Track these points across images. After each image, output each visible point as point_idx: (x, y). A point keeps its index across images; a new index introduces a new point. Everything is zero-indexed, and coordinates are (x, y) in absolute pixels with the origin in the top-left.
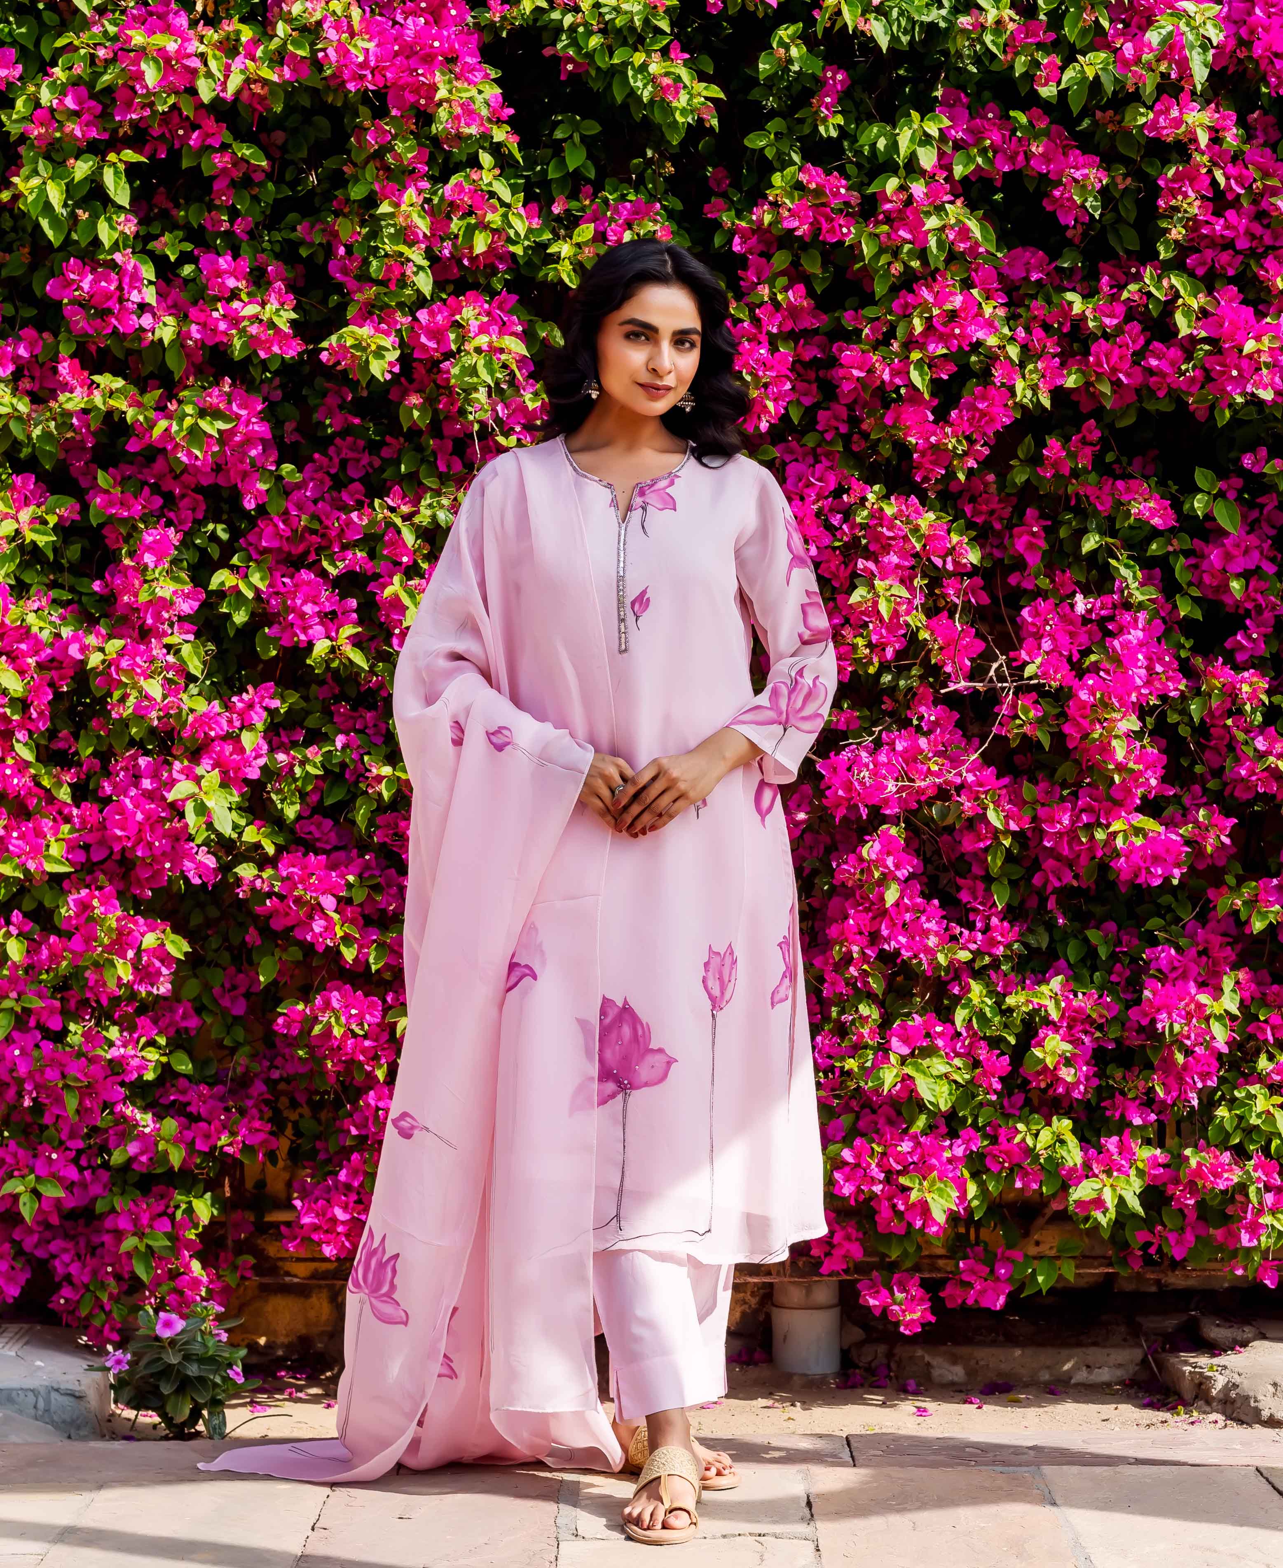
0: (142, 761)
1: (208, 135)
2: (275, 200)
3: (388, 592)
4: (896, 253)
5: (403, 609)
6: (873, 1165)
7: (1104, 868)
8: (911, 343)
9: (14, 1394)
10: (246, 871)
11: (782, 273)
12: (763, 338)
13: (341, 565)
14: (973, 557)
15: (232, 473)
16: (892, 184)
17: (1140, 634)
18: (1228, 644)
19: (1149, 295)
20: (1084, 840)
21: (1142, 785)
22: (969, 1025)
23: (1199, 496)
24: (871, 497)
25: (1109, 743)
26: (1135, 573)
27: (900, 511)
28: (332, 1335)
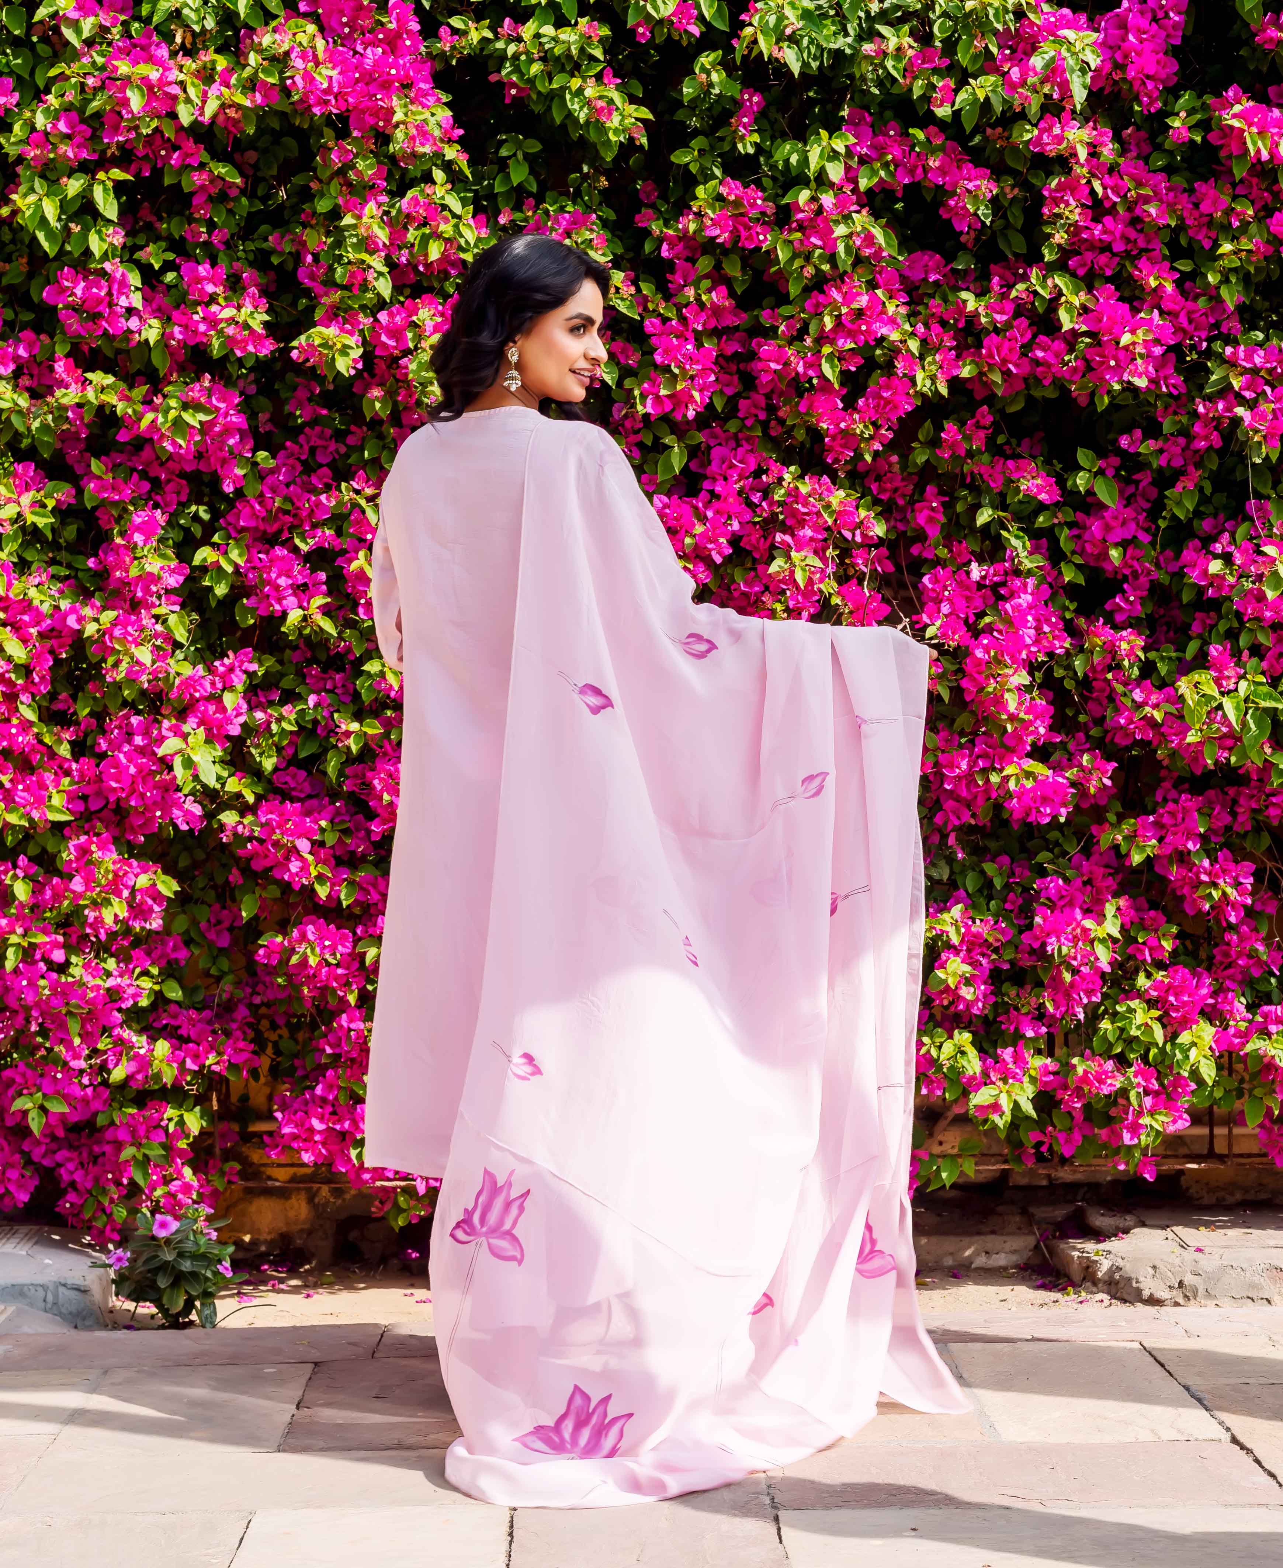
0: (135, 720)
1: (188, 155)
2: (249, 213)
3: (354, 566)
4: (808, 258)
7: (998, 807)
8: (822, 339)
9: (25, 1289)
10: (229, 818)
11: (706, 276)
12: (690, 335)
13: (311, 542)
14: (879, 530)
15: (212, 459)
16: (804, 196)
17: (1029, 598)
18: (1108, 606)
19: (1035, 293)
20: (980, 783)
21: (1032, 733)
23: (1081, 474)
24: (787, 477)
25: (1002, 696)
26: (1024, 543)
27: (814, 489)
28: (310, 1233)
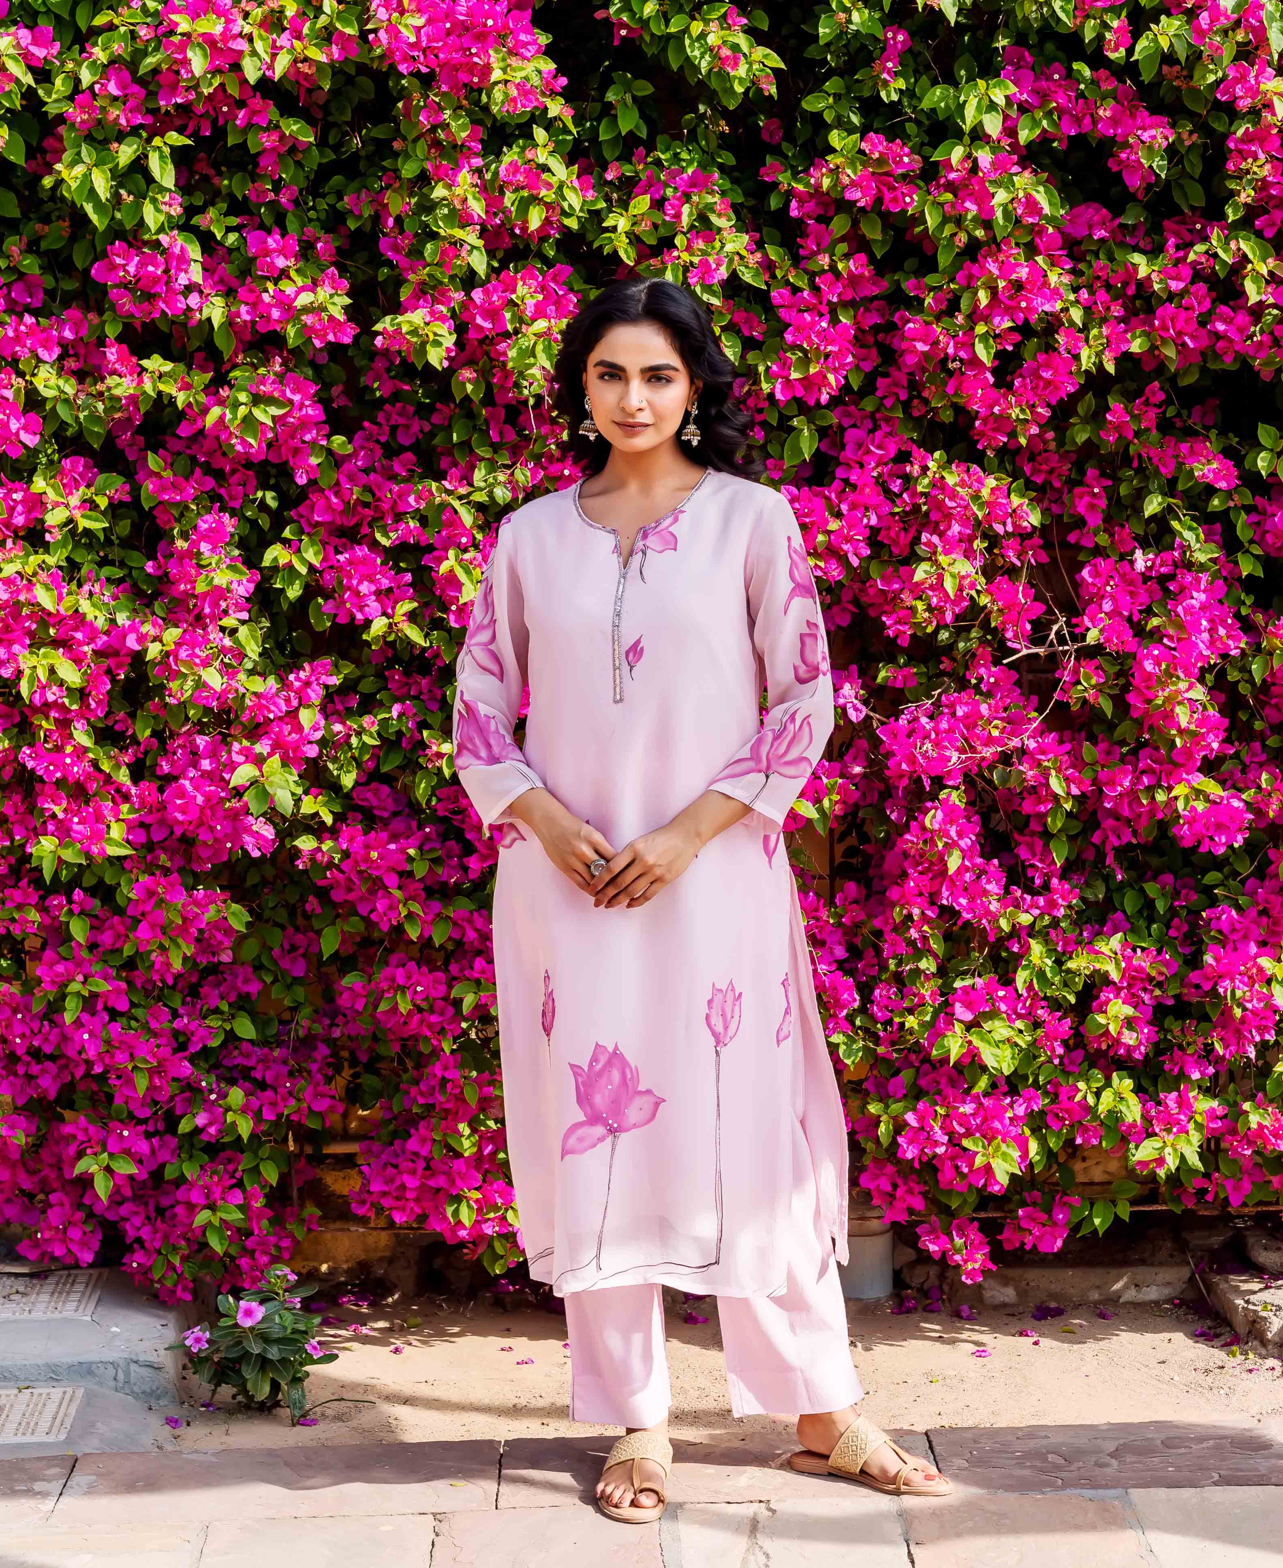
0: (201, 741)
1: (254, 113)
2: (320, 165)
3: (444, 568)
4: (959, 222)
5: (459, 586)
6: (937, 1129)
7: (1163, 826)
8: (975, 316)
9: (94, 1366)
10: (306, 843)
11: (842, 239)
12: (824, 309)
13: (393, 535)
14: (1035, 518)
15: (283, 449)
16: (957, 154)
17: (1203, 597)
19: (1216, 256)
20: (1145, 802)
21: (1204, 748)
22: (1030, 988)
23: (1263, 454)
24: (932, 465)
25: (1172, 710)
26: (1197, 536)
27: (962, 480)
28: (391, 1261)
